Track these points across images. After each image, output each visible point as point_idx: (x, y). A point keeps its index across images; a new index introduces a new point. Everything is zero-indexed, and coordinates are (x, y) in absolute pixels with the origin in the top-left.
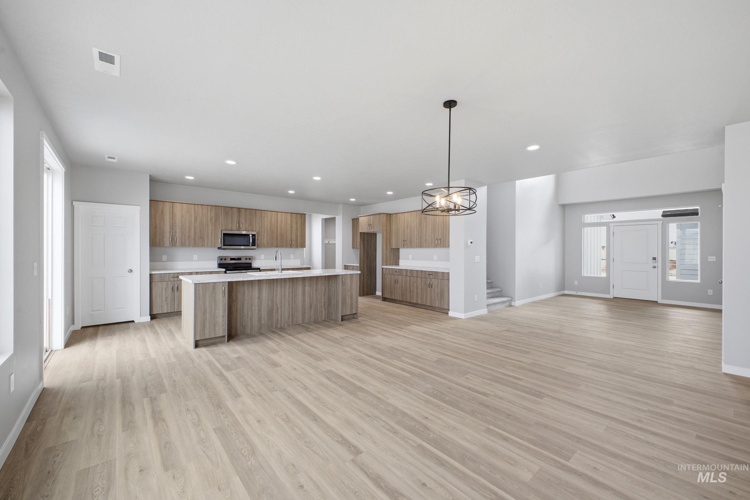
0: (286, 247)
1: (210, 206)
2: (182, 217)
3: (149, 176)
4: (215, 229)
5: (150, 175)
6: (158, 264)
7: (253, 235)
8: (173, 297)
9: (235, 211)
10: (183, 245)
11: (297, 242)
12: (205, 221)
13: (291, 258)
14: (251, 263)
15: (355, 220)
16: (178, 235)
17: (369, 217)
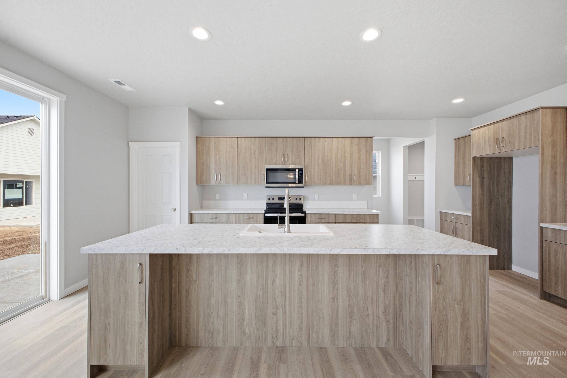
0: (344, 184)
1: (253, 138)
2: (227, 152)
4: (258, 165)
5: (188, 108)
7: (301, 170)
9: (280, 141)
10: (227, 183)
11: (360, 176)
12: (248, 156)
13: (354, 199)
14: (302, 204)
15: (462, 140)
16: (223, 172)
17: (497, 125)
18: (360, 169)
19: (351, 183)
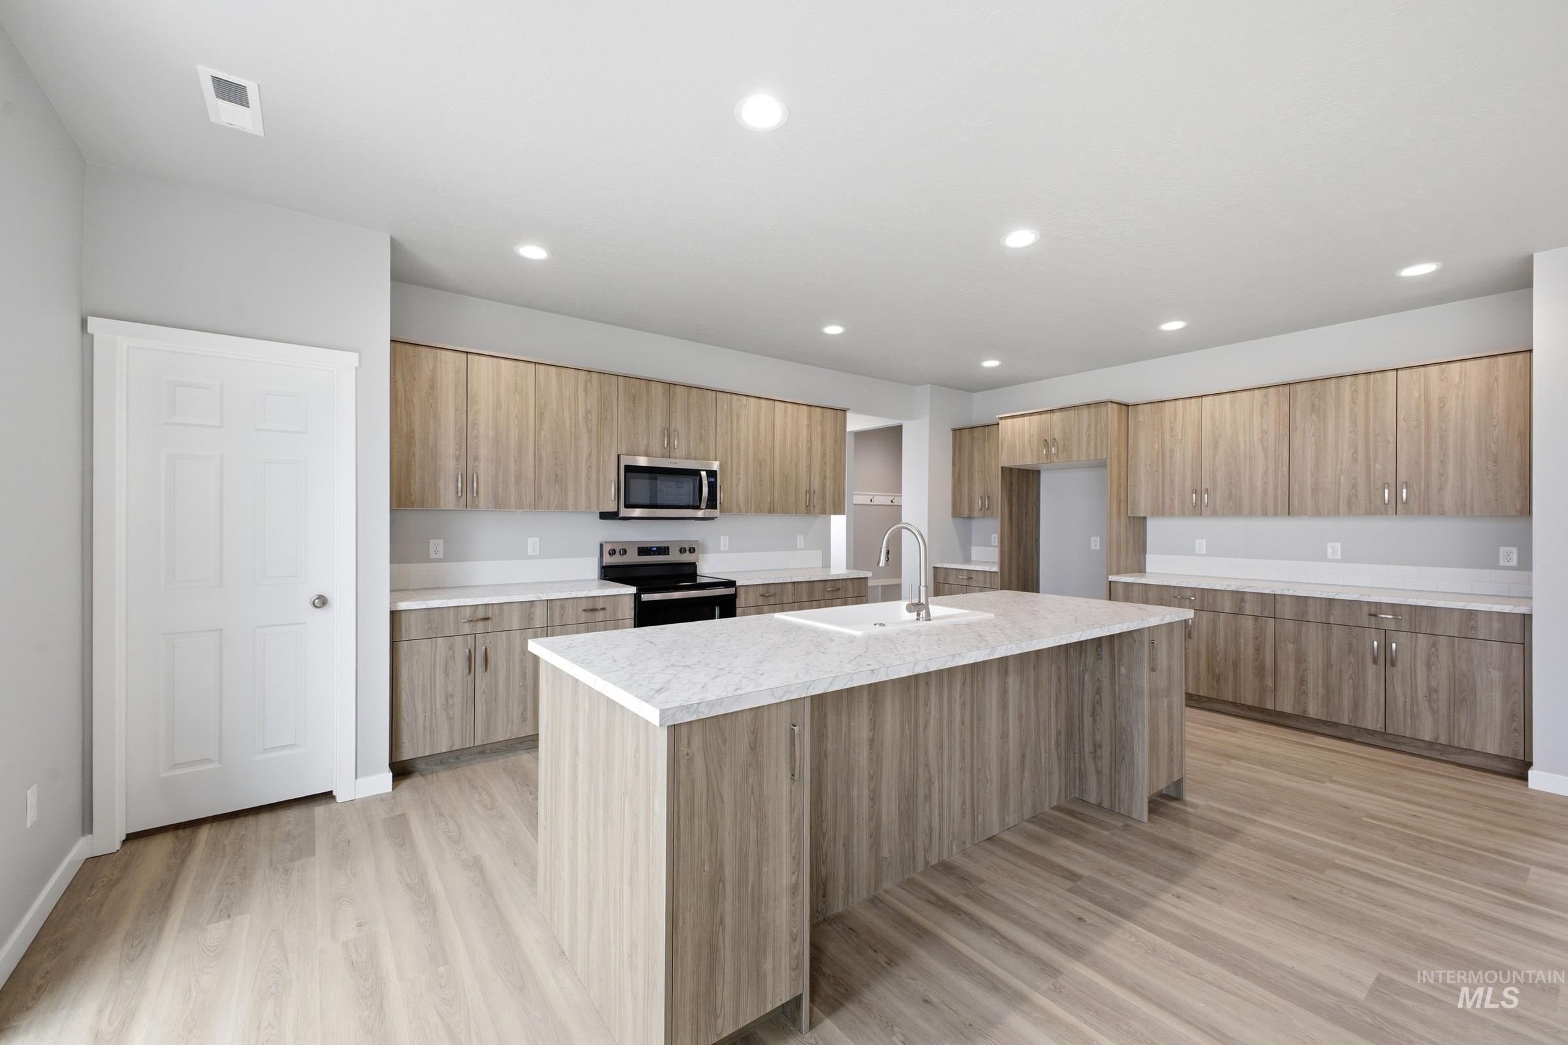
0: (796, 513)
1: (583, 372)
2: (498, 406)
3: (389, 238)
4: (599, 452)
5: (392, 238)
6: (416, 570)
7: (711, 474)
8: (471, 695)
9: (657, 390)
10: (499, 504)
11: (824, 496)
12: (568, 424)
14: (694, 563)
15: (966, 433)
17: (1044, 416)
19: (809, 509)
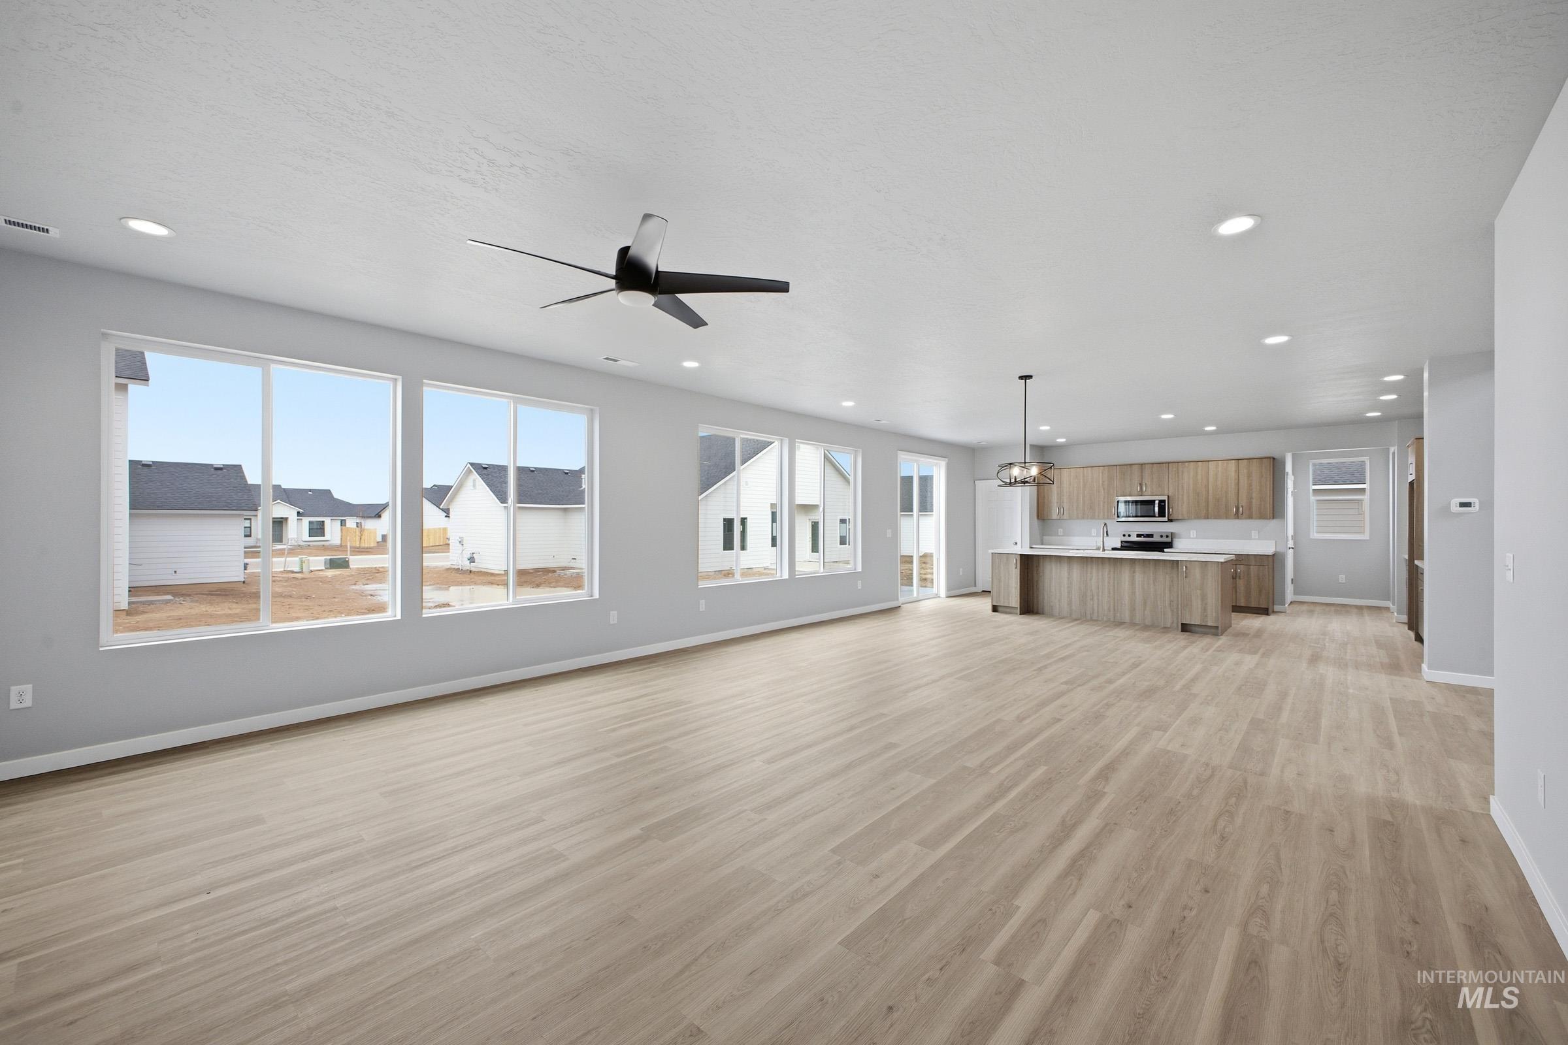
1: (1102, 467)
2: (1070, 484)
4: (1108, 496)
7: (1162, 502)
9: (1136, 469)
10: (1076, 517)
11: (1250, 508)
12: (1095, 487)
13: (1253, 538)
14: (1172, 542)
16: (1066, 506)
18: (1251, 498)
19: (1237, 516)
